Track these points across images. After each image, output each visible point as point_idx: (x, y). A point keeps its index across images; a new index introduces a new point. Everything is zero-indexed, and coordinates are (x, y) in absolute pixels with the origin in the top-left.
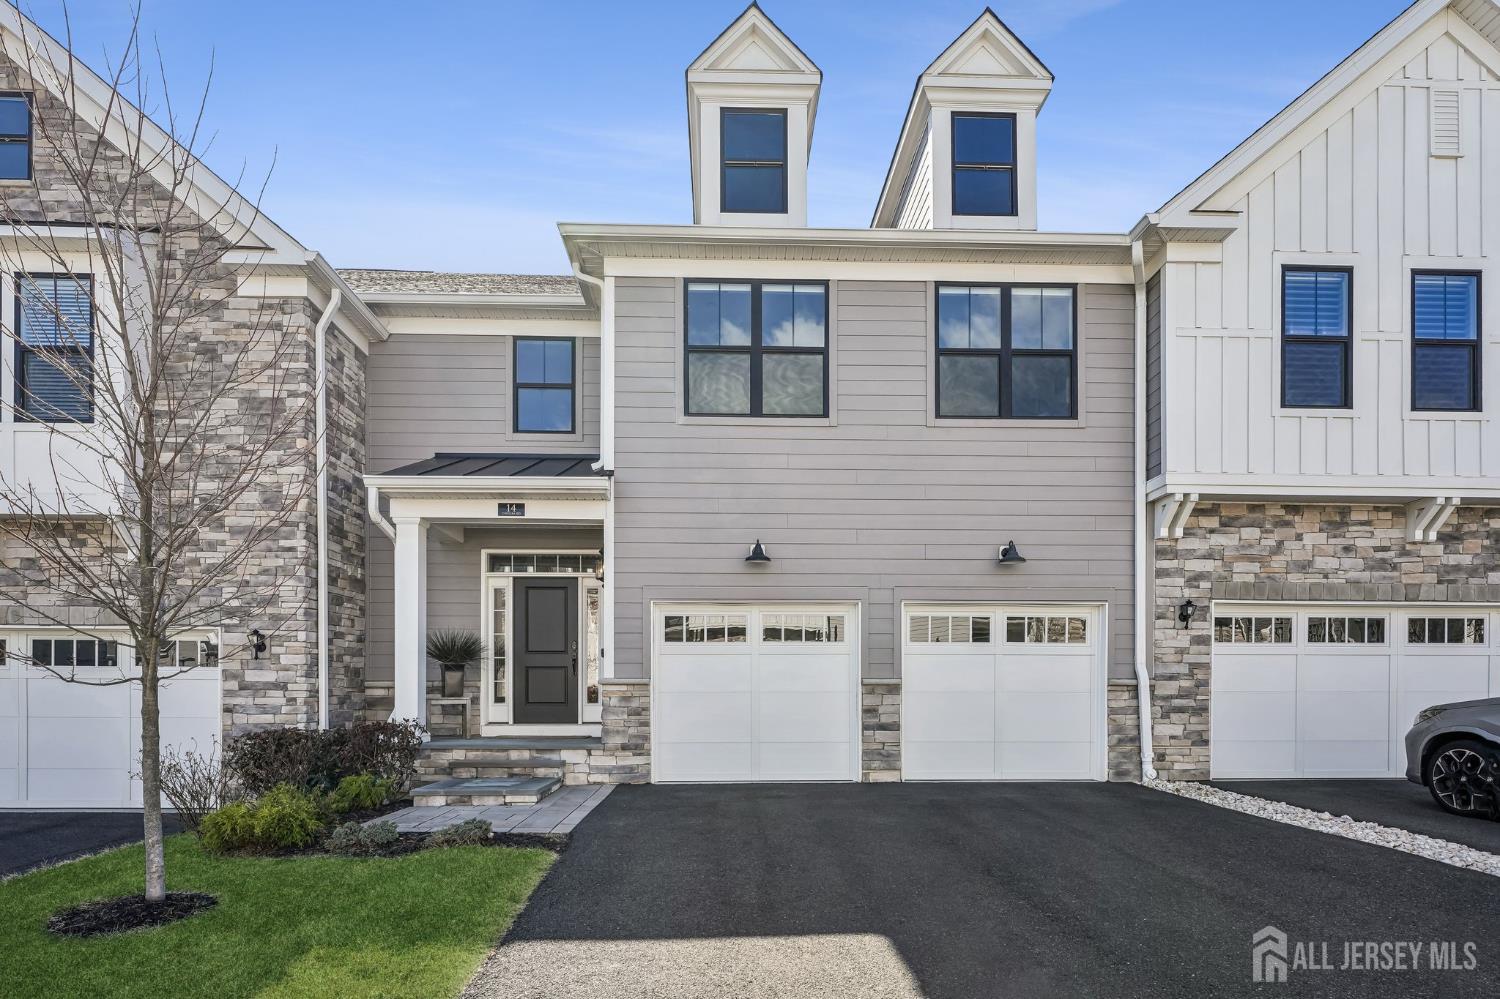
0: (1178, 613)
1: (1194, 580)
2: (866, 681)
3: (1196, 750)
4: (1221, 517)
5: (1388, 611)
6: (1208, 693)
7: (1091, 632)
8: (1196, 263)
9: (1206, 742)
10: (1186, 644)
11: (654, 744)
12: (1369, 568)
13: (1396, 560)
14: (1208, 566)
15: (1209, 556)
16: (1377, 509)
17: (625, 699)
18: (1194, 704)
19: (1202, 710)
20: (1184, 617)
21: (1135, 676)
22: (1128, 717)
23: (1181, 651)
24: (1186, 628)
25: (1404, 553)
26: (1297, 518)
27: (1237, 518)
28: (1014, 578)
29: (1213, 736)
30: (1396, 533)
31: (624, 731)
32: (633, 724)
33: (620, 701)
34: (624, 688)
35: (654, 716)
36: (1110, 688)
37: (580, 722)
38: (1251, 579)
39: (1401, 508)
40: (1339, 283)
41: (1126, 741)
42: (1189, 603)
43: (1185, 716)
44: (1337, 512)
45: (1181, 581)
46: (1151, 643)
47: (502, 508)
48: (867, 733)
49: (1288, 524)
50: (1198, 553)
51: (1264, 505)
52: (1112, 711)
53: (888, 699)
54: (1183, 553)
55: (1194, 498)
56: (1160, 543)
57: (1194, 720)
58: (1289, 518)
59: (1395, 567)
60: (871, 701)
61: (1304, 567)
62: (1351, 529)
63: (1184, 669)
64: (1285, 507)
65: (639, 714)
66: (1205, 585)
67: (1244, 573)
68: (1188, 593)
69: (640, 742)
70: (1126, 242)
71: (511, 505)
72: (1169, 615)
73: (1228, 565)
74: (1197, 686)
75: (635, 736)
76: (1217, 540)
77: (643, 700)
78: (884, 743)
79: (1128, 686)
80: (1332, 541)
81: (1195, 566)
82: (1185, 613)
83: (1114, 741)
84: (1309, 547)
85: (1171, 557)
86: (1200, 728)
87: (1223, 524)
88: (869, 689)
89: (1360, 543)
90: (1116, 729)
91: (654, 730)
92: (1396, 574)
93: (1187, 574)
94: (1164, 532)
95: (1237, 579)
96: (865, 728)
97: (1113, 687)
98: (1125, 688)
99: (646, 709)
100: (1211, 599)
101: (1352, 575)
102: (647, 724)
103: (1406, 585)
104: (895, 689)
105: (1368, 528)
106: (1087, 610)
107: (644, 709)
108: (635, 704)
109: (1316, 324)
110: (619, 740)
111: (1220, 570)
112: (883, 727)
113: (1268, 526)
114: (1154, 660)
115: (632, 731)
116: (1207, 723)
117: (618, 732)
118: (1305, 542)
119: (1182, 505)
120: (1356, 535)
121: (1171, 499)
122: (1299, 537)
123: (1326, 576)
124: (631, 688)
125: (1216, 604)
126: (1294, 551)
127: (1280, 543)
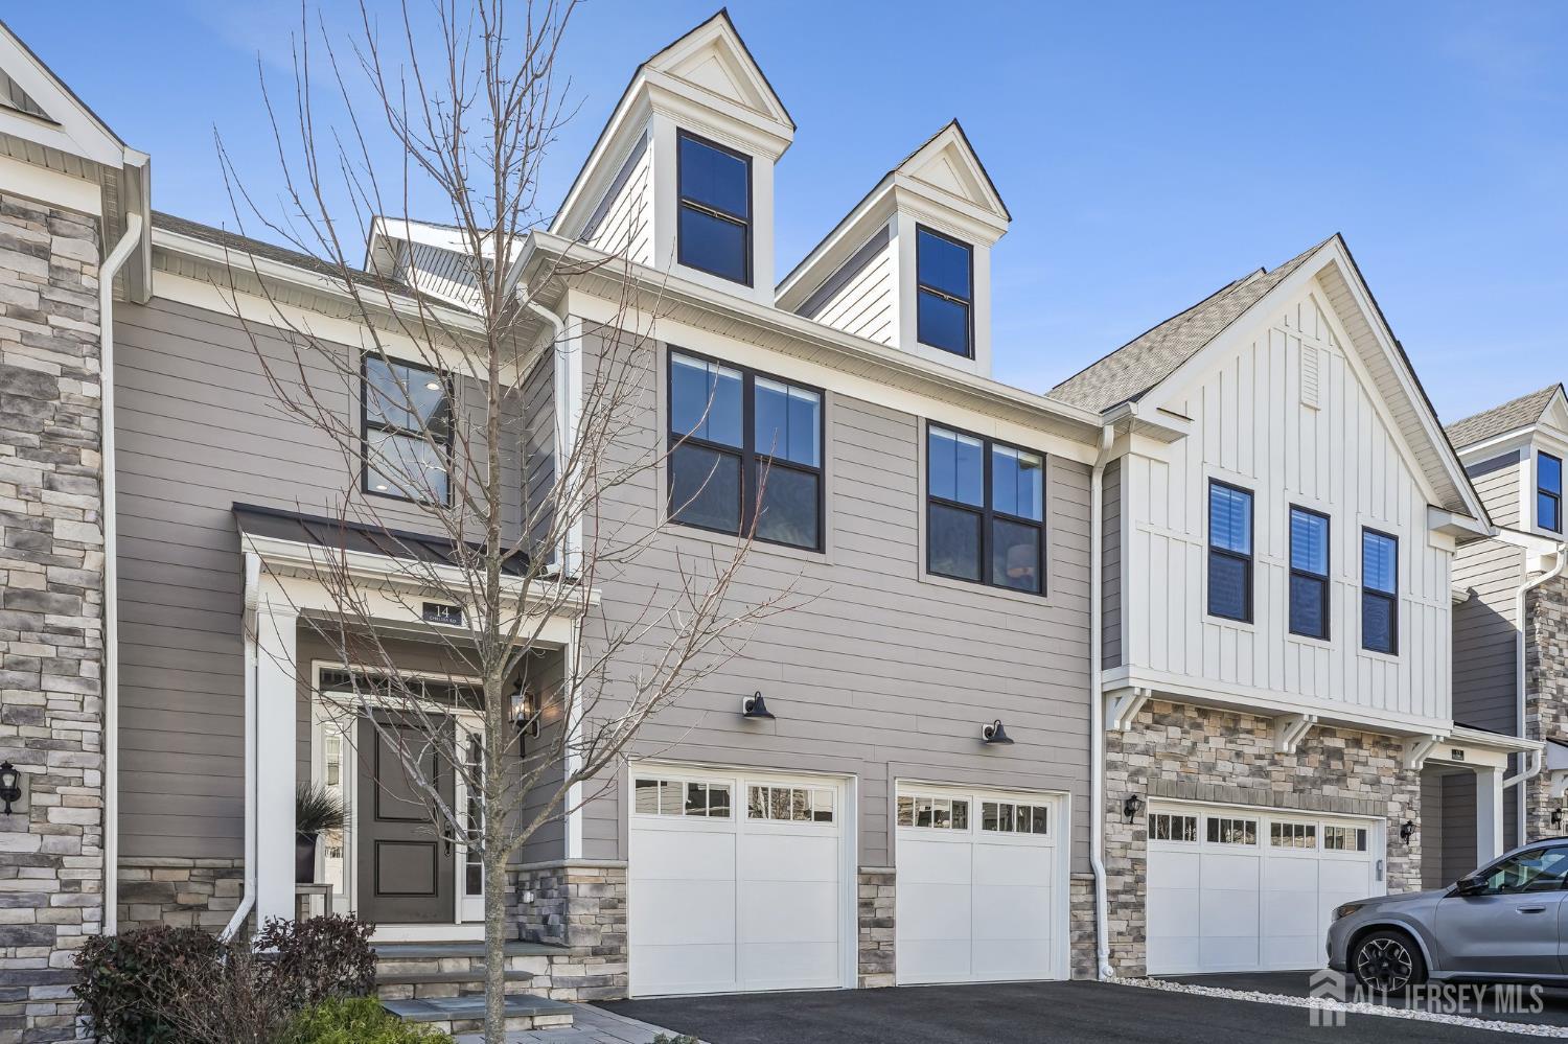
0: (1123, 808)
1: (1136, 773)
2: (864, 870)
3: (1136, 945)
4: (1154, 714)
5: (1259, 814)
6: (1144, 889)
7: (1052, 821)
8: (1150, 459)
9: (1143, 938)
10: (1128, 838)
11: (633, 947)
12: (1252, 774)
13: (1269, 768)
14: (1143, 761)
15: (1146, 753)
16: (1257, 720)
17: (598, 887)
18: (1134, 900)
19: (1139, 906)
20: (1129, 812)
21: (1092, 871)
22: (1085, 912)
23: (1126, 846)
24: (1131, 823)
25: (1273, 763)
26: (1206, 722)
27: (1165, 716)
28: (993, 760)
29: (1148, 933)
30: (1268, 744)
31: (595, 930)
32: (607, 921)
33: (591, 889)
34: (596, 872)
35: (633, 910)
36: (1073, 882)
37: (458, 921)
38: (1174, 777)
39: (1272, 720)
40: (1242, 503)
41: (1085, 938)
42: (1134, 798)
43: (1128, 912)
44: (1232, 717)
45: (1125, 775)
46: (1105, 838)
47: (429, 609)
48: (863, 930)
49: (1199, 726)
50: (1139, 749)
51: (1183, 706)
52: (1074, 906)
53: (884, 891)
54: (1128, 746)
55: (1148, 693)
56: (1110, 735)
57: (1135, 915)
58: (1200, 720)
59: (1267, 775)
60: (868, 892)
61: (1210, 768)
62: (1241, 736)
63: (1127, 865)
64: (1198, 710)
65: (615, 908)
66: (1143, 780)
67: (1170, 770)
68: (1132, 788)
69: (616, 944)
70: (1098, 422)
71: (443, 607)
72: (1117, 809)
73: (1158, 762)
74: (1137, 882)
75: (609, 937)
76: (1151, 736)
77: (619, 888)
78: (879, 943)
79: (1086, 880)
80: (1229, 746)
81: (1137, 761)
82: (1131, 807)
83: (1076, 938)
84: (1213, 750)
85: (1118, 749)
86: (1139, 924)
87: (1156, 722)
88: (866, 879)
89: (1247, 750)
90: (1077, 924)
91: (634, 929)
92: (1268, 781)
93: (1131, 769)
94: (1117, 725)
95: (1166, 776)
96: (862, 924)
97: (1075, 881)
98: (1084, 883)
99: (622, 901)
100: (1147, 795)
101: (1241, 779)
102: (622, 920)
103: (1275, 792)
104: (889, 879)
105: (1251, 737)
106: (1049, 799)
107: (620, 901)
108: (609, 893)
109: (1230, 539)
110: (590, 942)
111: (1153, 767)
112: (879, 924)
113: (1186, 727)
114: (1106, 854)
115: (606, 929)
116: (1144, 919)
117: (588, 931)
118: (1211, 745)
119: (1138, 698)
120: (1243, 742)
121: (1129, 692)
122: (1206, 740)
123: (1224, 780)
124: (604, 872)
125: (1151, 800)
126: (1204, 754)
127: (1195, 744)
